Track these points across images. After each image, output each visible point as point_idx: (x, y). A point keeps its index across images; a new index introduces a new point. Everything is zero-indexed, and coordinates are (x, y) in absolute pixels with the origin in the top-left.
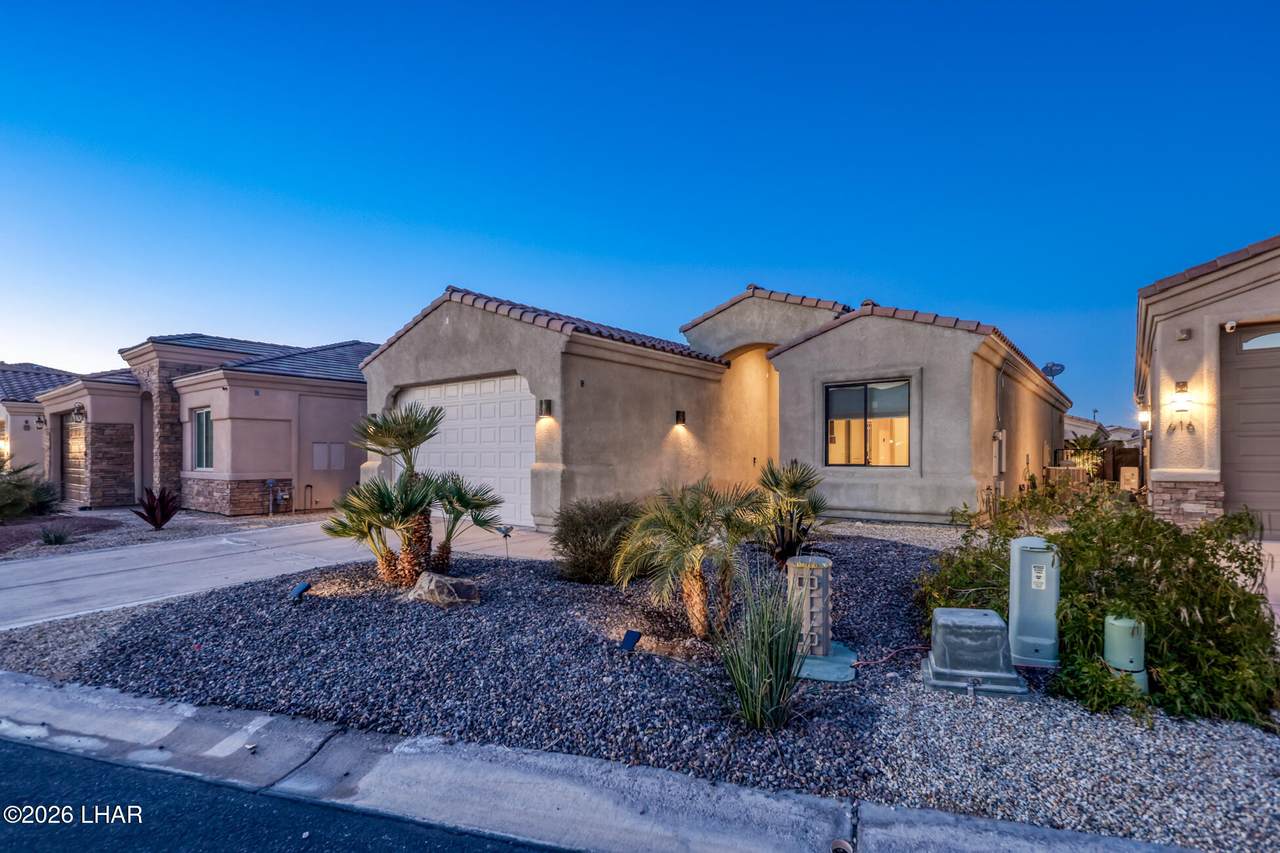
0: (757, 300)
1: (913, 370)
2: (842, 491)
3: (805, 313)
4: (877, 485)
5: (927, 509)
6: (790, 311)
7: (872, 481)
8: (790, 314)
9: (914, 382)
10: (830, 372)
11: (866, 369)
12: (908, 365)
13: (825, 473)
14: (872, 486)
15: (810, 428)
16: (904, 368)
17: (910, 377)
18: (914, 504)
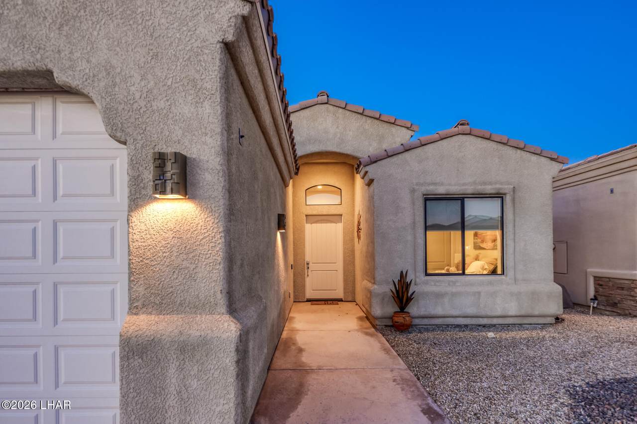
0: (331, 108)
1: (506, 188)
2: (446, 300)
3: (383, 128)
4: (479, 293)
5: (523, 313)
6: (368, 124)
7: (475, 289)
8: (367, 127)
9: (508, 199)
10: (429, 184)
11: (464, 184)
12: (501, 184)
13: (426, 283)
14: (474, 294)
15: (410, 238)
16: (498, 186)
17: (505, 194)
18: (512, 308)
